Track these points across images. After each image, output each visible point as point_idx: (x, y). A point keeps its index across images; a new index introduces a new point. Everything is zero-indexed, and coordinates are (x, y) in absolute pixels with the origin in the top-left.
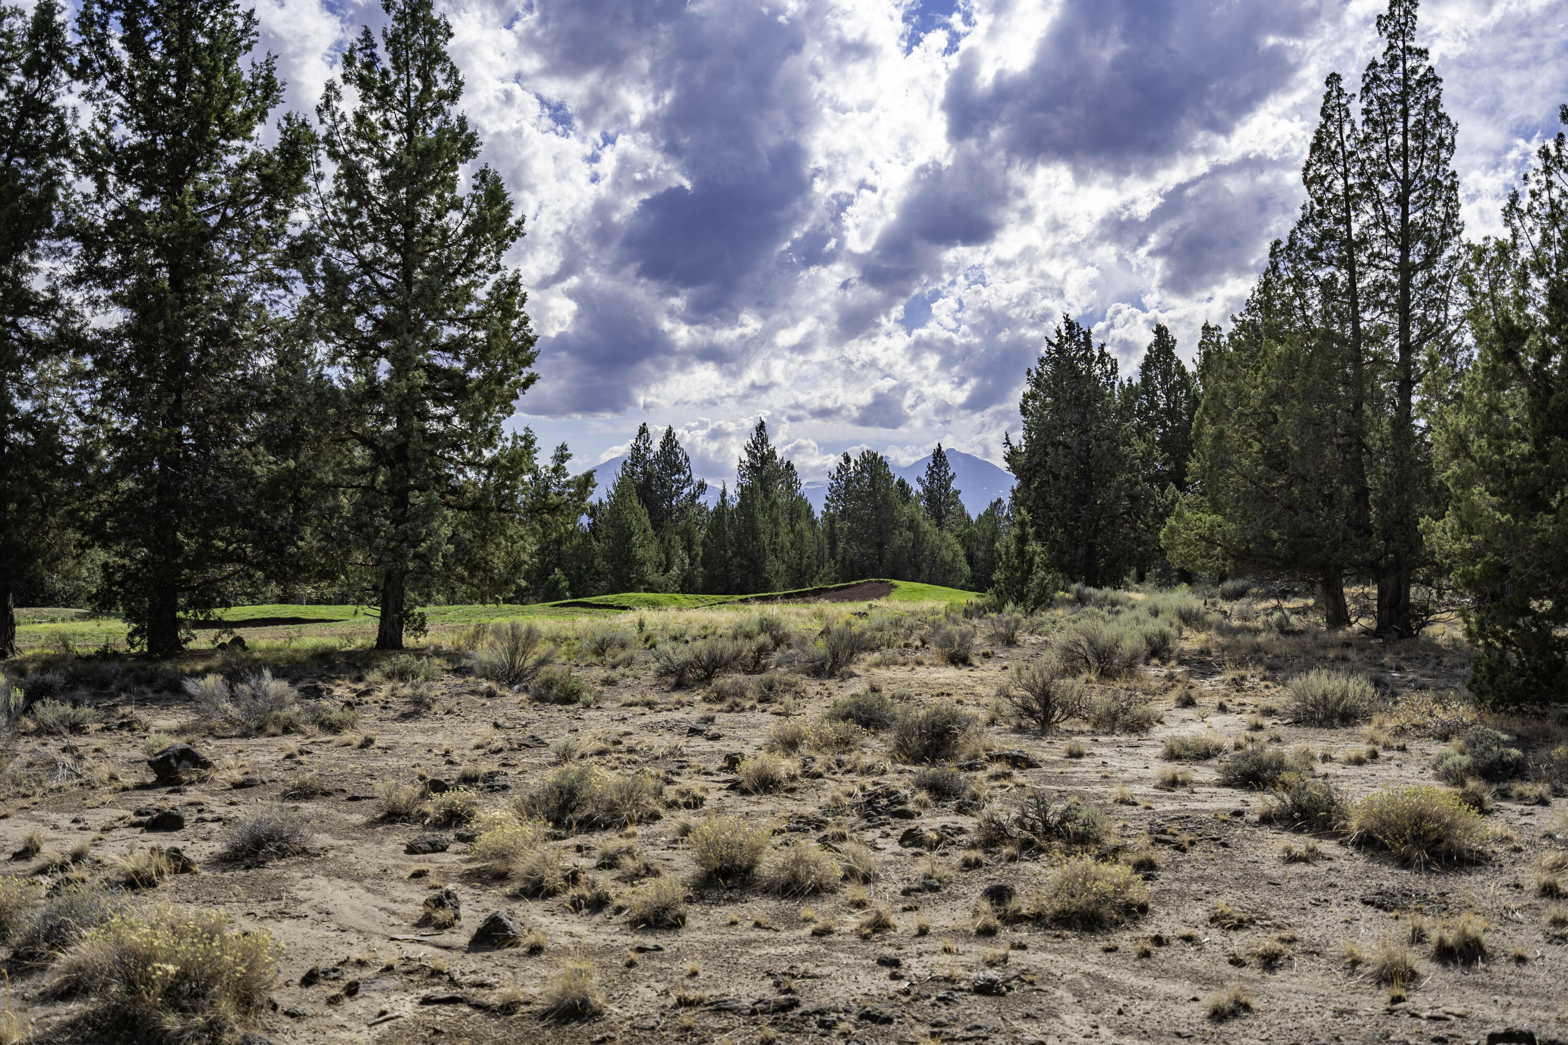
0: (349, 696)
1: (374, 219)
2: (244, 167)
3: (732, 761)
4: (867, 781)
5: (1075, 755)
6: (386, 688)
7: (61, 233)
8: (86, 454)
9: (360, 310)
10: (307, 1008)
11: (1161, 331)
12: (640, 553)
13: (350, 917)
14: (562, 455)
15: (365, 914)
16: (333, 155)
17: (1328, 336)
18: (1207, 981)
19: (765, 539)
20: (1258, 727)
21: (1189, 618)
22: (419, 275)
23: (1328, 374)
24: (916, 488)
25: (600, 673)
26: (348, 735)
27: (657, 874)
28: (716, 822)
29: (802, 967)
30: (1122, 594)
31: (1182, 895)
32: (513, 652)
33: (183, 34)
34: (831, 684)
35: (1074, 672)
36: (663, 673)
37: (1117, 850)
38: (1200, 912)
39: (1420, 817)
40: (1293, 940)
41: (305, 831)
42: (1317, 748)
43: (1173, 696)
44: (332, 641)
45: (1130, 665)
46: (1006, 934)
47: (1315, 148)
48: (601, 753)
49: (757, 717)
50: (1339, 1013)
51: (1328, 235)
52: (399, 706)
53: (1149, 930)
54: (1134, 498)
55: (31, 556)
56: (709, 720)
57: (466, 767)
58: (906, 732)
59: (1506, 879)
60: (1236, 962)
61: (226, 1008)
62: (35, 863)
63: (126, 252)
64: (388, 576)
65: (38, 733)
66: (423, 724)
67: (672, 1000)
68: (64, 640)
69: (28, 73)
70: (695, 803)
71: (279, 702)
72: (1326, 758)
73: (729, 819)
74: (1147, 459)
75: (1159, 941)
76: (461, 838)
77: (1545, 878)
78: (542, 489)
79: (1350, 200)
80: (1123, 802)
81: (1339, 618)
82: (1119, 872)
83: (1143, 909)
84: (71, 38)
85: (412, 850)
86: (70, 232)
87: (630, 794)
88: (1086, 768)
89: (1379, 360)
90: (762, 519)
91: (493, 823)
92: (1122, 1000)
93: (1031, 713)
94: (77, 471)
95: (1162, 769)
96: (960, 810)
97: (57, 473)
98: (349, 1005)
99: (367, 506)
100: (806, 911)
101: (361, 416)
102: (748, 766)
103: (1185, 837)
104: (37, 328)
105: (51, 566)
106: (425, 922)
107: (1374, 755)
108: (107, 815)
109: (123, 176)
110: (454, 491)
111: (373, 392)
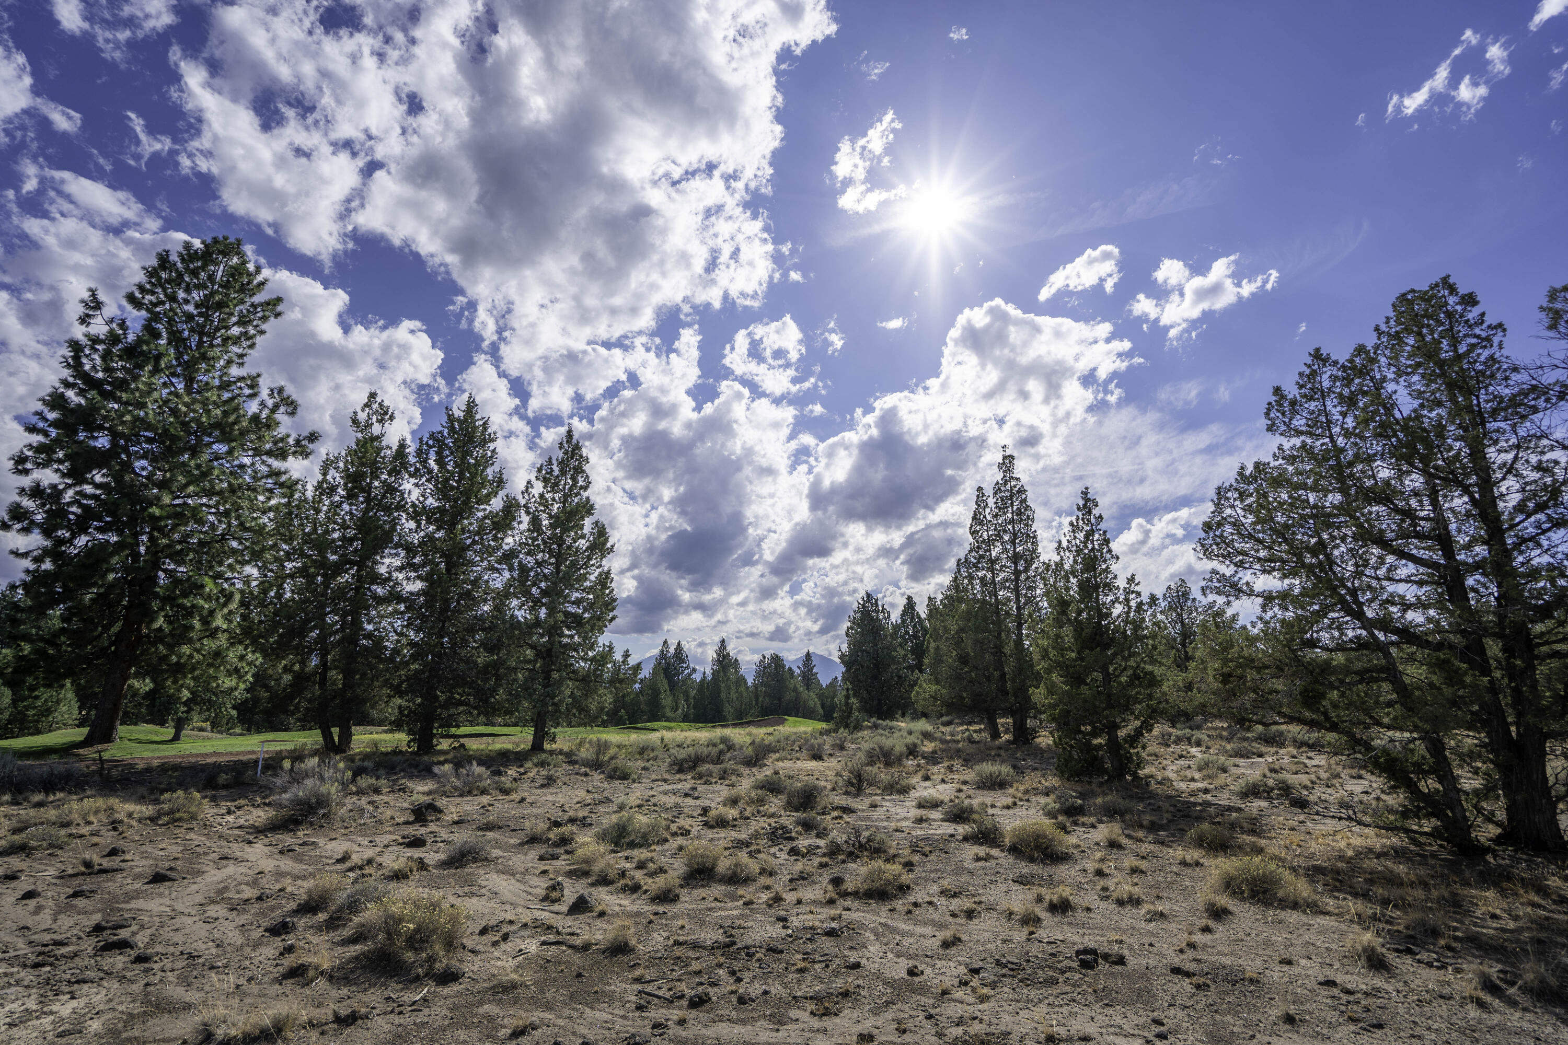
0: (515, 775)
1: (544, 542)
2: (485, 517)
3: (705, 811)
4: (772, 821)
5: (874, 806)
6: (534, 771)
7: (397, 546)
8: (396, 652)
9: (534, 584)
10: (481, 948)
11: (910, 598)
12: (663, 702)
13: (507, 896)
14: (627, 655)
15: (515, 895)
16: (528, 513)
17: (984, 602)
18: (941, 926)
19: (723, 696)
20: (960, 791)
21: (926, 736)
22: (563, 568)
23: (985, 619)
24: (797, 671)
25: (641, 764)
26: (513, 796)
27: (665, 872)
28: (696, 843)
29: (738, 922)
30: (895, 723)
31: (926, 879)
32: (598, 754)
33: (463, 458)
34: (755, 769)
35: (872, 763)
36: (673, 764)
37: (894, 856)
38: (935, 889)
39: (1038, 836)
40: (980, 903)
41: (488, 848)
42: (988, 801)
43: (920, 775)
44: (509, 746)
45: (899, 759)
46: (841, 902)
47: (974, 518)
48: (640, 806)
49: (718, 787)
50: (1004, 941)
51: (982, 557)
52: (540, 780)
53: (911, 899)
54: (899, 677)
55: (364, 702)
56: (694, 789)
57: (571, 813)
58: (791, 795)
59: (1079, 867)
60: (954, 915)
61: (439, 949)
62: (348, 865)
63: (426, 556)
64: (539, 714)
65: (357, 793)
66: (552, 790)
67: (671, 942)
68: (375, 744)
69: (390, 475)
70: (686, 833)
71: (480, 778)
72: (993, 806)
73: (703, 842)
74: (905, 658)
75: (916, 905)
76: (567, 852)
77: (1097, 866)
78: (617, 669)
79: (989, 542)
80: (896, 830)
81: (995, 735)
82: (895, 868)
83: (908, 887)
84: (412, 459)
85: (541, 858)
86: (401, 546)
87: (654, 828)
88: (879, 813)
89: (1008, 614)
90: (722, 686)
91: (584, 844)
92: (898, 938)
93: (852, 785)
94: (391, 659)
95: (915, 813)
96: (818, 836)
97: (381, 660)
98: (504, 946)
99: (531, 679)
100: (741, 892)
101: (531, 634)
102: (713, 813)
103: (927, 849)
104: (380, 591)
105: (373, 707)
106: (546, 898)
107: (1015, 804)
108: (388, 838)
109: (429, 522)
110: (574, 672)
111: (537, 623)
